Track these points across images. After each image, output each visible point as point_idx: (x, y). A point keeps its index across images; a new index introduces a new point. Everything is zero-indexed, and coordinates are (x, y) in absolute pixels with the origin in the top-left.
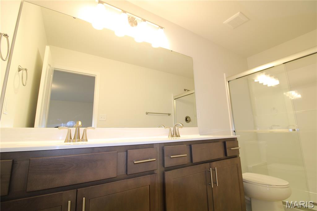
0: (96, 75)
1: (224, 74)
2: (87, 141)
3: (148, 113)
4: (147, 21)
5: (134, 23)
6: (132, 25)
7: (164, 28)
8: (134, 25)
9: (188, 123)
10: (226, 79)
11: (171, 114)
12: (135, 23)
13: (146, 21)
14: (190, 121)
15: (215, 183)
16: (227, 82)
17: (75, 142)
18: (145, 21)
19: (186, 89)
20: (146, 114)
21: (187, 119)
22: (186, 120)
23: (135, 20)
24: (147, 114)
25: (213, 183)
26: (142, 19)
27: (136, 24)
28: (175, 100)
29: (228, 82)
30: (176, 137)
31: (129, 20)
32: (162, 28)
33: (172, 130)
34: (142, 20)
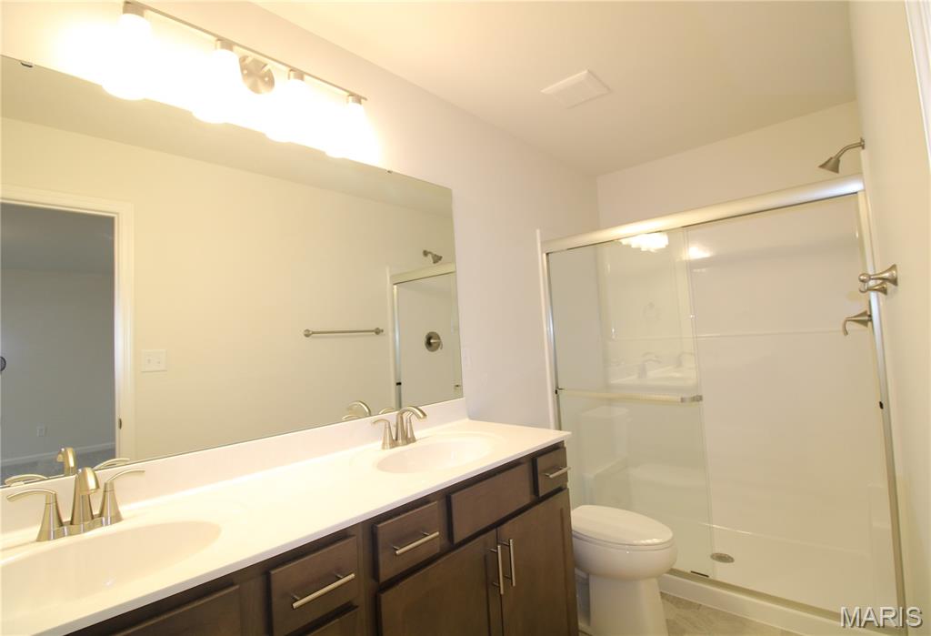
0: (117, 214)
1: (538, 231)
2: (117, 518)
3: (313, 333)
4: (310, 75)
5: (264, 81)
6: (255, 89)
7: (366, 99)
8: (260, 83)
9: (433, 351)
10: (541, 245)
11: (382, 331)
12: (267, 79)
13: (306, 77)
14: (439, 345)
15: (508, 578)
16: (545, 255)
17: (79, 533)
18: (302, 78)
19: (428, 250)
20: (305, 337)
21: (432, 341)
22: (429, 344)
23: (266, 69)
24: (307, 336)
25: (504, 576)
26: (291, 70)
27: (271, 83)
28: (395, 286)
29: (547, 254)
30: (405, 445)
31: (242, 70)
32: (358, 99)
33: (393, 422)
34: (292, 73)
